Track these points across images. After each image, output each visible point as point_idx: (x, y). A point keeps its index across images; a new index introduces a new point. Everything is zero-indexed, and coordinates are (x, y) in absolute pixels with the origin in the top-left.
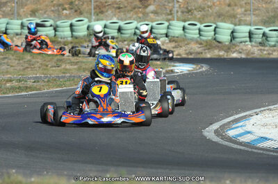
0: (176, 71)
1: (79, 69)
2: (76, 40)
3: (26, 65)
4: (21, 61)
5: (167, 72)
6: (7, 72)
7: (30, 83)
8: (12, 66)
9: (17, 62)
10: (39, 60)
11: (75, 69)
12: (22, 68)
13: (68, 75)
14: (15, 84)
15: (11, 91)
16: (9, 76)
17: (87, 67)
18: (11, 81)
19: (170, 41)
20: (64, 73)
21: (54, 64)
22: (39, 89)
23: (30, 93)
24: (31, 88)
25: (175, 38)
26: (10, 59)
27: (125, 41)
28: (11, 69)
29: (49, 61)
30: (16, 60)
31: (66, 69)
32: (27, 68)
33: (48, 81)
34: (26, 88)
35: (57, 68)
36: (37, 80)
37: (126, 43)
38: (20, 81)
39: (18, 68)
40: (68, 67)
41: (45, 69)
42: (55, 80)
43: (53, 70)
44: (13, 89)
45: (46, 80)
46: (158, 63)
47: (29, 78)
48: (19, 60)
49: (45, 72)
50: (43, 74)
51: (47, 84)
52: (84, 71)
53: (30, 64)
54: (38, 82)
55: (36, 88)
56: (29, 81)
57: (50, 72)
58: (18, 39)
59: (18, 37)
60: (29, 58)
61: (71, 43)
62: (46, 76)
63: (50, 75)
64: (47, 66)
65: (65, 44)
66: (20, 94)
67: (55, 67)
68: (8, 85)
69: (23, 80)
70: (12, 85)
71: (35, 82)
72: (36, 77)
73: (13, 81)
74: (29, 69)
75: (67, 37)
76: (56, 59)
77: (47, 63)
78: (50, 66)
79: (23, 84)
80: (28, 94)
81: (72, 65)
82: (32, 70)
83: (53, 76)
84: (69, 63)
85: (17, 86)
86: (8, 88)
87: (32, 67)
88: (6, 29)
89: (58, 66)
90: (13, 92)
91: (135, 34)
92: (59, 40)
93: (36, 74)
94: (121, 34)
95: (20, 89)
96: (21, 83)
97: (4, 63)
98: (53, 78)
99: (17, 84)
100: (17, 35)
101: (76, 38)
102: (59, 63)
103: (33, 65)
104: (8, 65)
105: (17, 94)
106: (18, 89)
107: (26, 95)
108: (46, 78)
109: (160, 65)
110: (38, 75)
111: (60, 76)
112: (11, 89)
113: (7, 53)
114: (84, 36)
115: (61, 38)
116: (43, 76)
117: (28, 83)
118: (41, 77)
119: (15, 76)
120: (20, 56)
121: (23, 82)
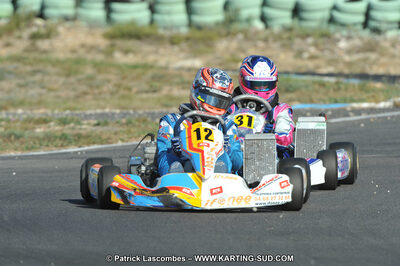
2: (198, 34)
3: (83, 88)
4: (72, 80)
5: (397, 106)
6: (40, 103)
7: (86, 127)
8: (50, 90)
9: (62, 80)
10: (111, 77)
12: (72, 94)
14: (55, 128)
15: (45, 143)
16: (42, 111)
18: (44, 121)
20: (166, 106)
21: (146, 87)
22: (108, 141)
23: (86, 148)
24: (89, 138)
26: (48, 74)
27: (308, 36)
28: (50, 97)
29: (134, 79)
30: (58, 74)
31: (171, 98)
32: (85, 93)
33: (129, 123)
34: (79, 139)
35: (150, 95)
36: (103, 120)
37: (310, 40)
38: (63, 122)
39: (63, 94)
40: (176, 92)
41: (123, 97)
42: (145, 121)
43: (142, 100)
44: (49, 139)
45: (124, 121)
46: (379, 85)
47: (87, 117)
48: (68, 76)
49: (124, 103)
50: (119, 107)
51: (125, 128)
53: (91, 86)
54: (106, 124)
55: (100, 137)
56: (85, 122)
57: (136, 103)
58: (69, 29)
59: (68, 24)
60: (89, 71)
61: (187, 39)
62: (125, 111)
63: (135, 110)
64: (129, 89)
65: (173, 41)
66: (63, 151)
67: (147, 92)
68: (40, 130)
69: (72, 120)
70: (47, 130)
71: (98, 124)
72: (102, 115)
73: (51, 121)
74: (89, 97)
75: (178, 27)
76: (150, 73)
77: (130, 84)
78: (135, 90)
79: (73, 128)
80: (81, 152)
81: (183, 88)
82: (95, 99)
83: (141, 112)
84: (178, 84)
85: (59, 134)
86: (38, 138)
87: (96, 91)
88: (43, 7)
89: (155, 91)
90: (47, 146)
91: (332, 20)
92: (161, 32)
93: (104, 108)
94: (301, 19)
95: (65, 139)
96: (67, 127)
97: (34, 83)
98: (140, 115)
99: (58, 128)
100: (66, 19)
101: (199, 28)
102: (156, 84)
103: (98, 87)
104: (43, 87)
105: (56, 151)
106: (61, 139)
107: (76, 152)
108: (124, 115)
109: (382, 91)
110: (107, 110)
111: (157, 111)
112: (44, 139)
113: (41, 61)
114: (217, 24)
115: (165, 28)
116: (118, 111)
117: (84, 127)
118: (113, 114)
119: (56, 112)
120: (71, 67)
121: (72, 125)
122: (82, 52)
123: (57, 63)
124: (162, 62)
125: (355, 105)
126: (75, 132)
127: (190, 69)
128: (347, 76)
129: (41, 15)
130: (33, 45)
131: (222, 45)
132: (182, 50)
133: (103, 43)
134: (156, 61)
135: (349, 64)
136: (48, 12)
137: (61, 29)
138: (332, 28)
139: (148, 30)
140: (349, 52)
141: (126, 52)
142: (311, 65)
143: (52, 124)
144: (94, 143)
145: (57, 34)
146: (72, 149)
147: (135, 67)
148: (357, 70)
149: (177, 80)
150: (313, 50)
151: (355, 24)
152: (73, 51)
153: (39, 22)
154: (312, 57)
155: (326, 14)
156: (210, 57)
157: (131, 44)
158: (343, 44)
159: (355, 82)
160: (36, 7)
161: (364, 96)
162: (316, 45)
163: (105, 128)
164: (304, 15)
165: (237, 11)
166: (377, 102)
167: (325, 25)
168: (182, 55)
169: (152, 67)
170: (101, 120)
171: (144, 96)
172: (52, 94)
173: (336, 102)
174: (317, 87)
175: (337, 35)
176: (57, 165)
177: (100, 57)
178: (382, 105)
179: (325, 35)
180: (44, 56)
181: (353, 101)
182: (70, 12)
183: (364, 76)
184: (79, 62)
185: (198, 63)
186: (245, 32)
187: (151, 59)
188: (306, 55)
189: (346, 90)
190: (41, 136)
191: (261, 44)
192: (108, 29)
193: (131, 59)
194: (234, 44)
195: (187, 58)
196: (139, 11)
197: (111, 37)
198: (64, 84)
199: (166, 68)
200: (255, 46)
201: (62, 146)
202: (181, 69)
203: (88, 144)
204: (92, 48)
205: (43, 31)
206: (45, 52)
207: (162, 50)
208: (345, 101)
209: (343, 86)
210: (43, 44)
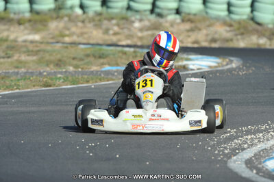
0: (191, 67)
1: (40, 62)
2: (37, 17)
11: (33, 61)
13: (23, 70)
17: (52, 58)
19: (183, 21)
20: (17, 67)
21: (3, 55)
25: (192, 17)
27: (112, 18)
31: (20, 62)
35: (6, 60)
37: (114, 22)
40: (23, 58)
42: (3, 78)
52: (48, 65)
61: (30, 21)
65: (20, 22)
67: (3, 58)
75: (23, 12)
76: (5, 45)
81: (28, 55)
84: (24, 52)
89: (9, 57)
91: (129, 8)
92: (12, 16)
94: (108, 7)
101: (38, 13)
102: (10, 52)
111: (11, 71)
114: (50, 10)
115: (15, 14)
124: (12, 37)
127: (32, 42)
131: (53, 25)
132: (26, 28)
134: (8, 36)
135: (141, 38)
138: (129, 13)
139: (3, 15)
140: (141, 30)
142: (114, 39)
149: (24, 49)
150: (116, 28)
151: (145, 11)
154: (115, 34)
155: (125, 4)
156: (44, 34)
158: (137, 25)
162: (118, 25)
164: (110, 4)
167: (124, 11)
168: (26, 32)
169: (6, 40)
171: (2, 60)
174: (121, 54)
175: (133, 19)
179: (125, 19)
185: (37, 37)
186: (69, 16)
187: (5, 34)
188: (111, 32)
191: (80, 24)
194: (61, 25)
195: (29, 34)
199: (15, 41)
200: (77, 26)
202: (25, 41)
207: (12, 29)
209: (139, 54)
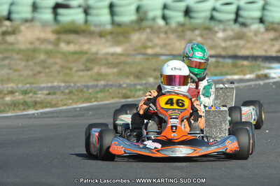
0: (273, 75)
1: (120, 74)
2: (119, 30)
3: (39, 69)
4: (31, 63)
5: (259, 78)
6: (9, 80)
7: (41, 96)
8: (15, 70)
9: (23, 63)
10: (58, 61)
11: (114, 74)
12: (31, 73)
13: (102, 83)
14: (19, 97)
15: (12, 108)
17: (133, 70)
18: (11, 92)
19: (267, 29)
20: (97, 80)
21: (82, 67)
22: (56, 106)
23: (41, 111)
24: (42, 104)
25: (276, 26)
26: (13, 59)
27: (196, 29)
28: (15, 75)
29: (74, 62)
30: (22, 60)
31: (100, 74)
32: (40, 72)
33: (70, 93)
34: (35, 104)
35: (86, 73)
36: (52, 91)
37: (197, 32)
38: (25, 93)
39: (25, 73)
40: (103, 70)
41: (67, 75)
42: (81, 91)
43: (80, 76)
44: (15, 105)
45: (67, 91)
46: (246, 63)
47: (41, 89)
48: (27, 60)
49: (67, 79)
50: (64, 81)
51: (68, 97)
52: (128, 77)
53: (44, 68)
54: (55, 93)
55: (50, 103)
56: (40, 92)
57: (76, 79)
58: (28, 28)
59: (27, 24)
60: (42, 57)
61: (111, 33)
62: (68, 84)
63: (75, 84)
64: (71, 69)
65: (101, 35)
66: (25, 113)
67: (83, 70)
68: (8, 99)
69: (31, 92)
70: (14, 99)
71: (49, 94)
72: (51, 87)
73: (16, 92)
74: (43, 75)
75: (104, 25)
76: (84, 58)
77: (71, 65)
78: (75, 69)
79: (31, 97)
80: (37, 113)
81: (109, 67)
82: (47, 76)
83: (79, 85)
84: (105, 65)
85: (22, 101)
86: (7, 105)
87: (47, 70)
88: (10, 13)
89: (88, 70)
90: (14, 110)
91: (212, 18)
92: (93, 28)
93: (53, 82)
94: (191, 18)
95: (26, 105)
96: (27, 96)
97: (4, 66)
98: (78, 87)
99: (21, 97)
100: (26, 21)
101: (119, 25)
102: (90, 65)
103: (48, 68)
104: (10, 69)
105: (19, 113)
106: (23, 104)
107: (34, 114)
108: (68, 87)
109: (248, 67)
110: (55, 84)
111: (90, 84)
112: (11, 105)
113: (8, 50)
114: (132, 22)
115: (96, 26)
116: (63, 85)
117: (39, 96)
118: (60, 87)
119: (20, 85)
120: (29, 54)
121: (31, 94)
122: (37, 43)
123: (19, 52)
124: (94, 49)
125: (229, 77)
126: (33, 100)
127: (113, 54)
128: (224, 57)
129: (9, 18)
130: (3, 39)
131: (135, 37)
132: (107, 41)
133: (52, 37)
134: (89, 49)
135: (225, 49)
136: (14, 16)
137: (23, 28)
138: (212, 24)
139: (84, 27)
140: (225, 40)
141: (68, 43)
143: (17, 94)
144: (46, 107)
145: (20, 32)
146: (31, 112)
147: (75, 53)
148: (231, 53)
149: (104, 62)
150: (199, 39)
151: (228, 20)
152: (31, 43)
153: (7, 23)
155: (208, 14)
156: (127, 46)
157: (72, 37)
158: (220, 35)
159: (229, 61)
160: (5, 13)
161: (236, 70)
162: (201, 36)
163: (54, 96)
164: (193, 15)
165: (145, 13)
166: (245, 74)
167: (207, 22)
168: (108, 44)
169: (86, 53)
170: (51, 91)
171: (81, 73)
172: (16, 73)
173: (216, 75)
175: (216, 29)
176: (20, 123)
177: (50, 47)
178: (248, 77)
179: (208, 29)
180: (11, 47)
181: (227, 74)
182: (29, 16)
183: (235, 57)
184: (35, 50)
185: (118, 50)
186: (151, 27)
187: (86, 47)
189: (223, 66)
190: (9, 103)
191: (162, 36)
192: (56, 27)
193: (72, 48)
194: (144, 36)
195: (112, 46)
196: (76, 14)
197: (57, 32)
198: (25, 66)
199: (96, 53)
200: (159, 37)
201: (24, 110)
202: (107, 54)
203: (42, 108)
204: (44, 41)
205: (10, 29)
206: (12, 44)
207: (93, 41)
208: (222, 74)
209: (220, 65)
210: (10, 39)
